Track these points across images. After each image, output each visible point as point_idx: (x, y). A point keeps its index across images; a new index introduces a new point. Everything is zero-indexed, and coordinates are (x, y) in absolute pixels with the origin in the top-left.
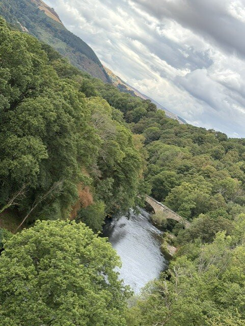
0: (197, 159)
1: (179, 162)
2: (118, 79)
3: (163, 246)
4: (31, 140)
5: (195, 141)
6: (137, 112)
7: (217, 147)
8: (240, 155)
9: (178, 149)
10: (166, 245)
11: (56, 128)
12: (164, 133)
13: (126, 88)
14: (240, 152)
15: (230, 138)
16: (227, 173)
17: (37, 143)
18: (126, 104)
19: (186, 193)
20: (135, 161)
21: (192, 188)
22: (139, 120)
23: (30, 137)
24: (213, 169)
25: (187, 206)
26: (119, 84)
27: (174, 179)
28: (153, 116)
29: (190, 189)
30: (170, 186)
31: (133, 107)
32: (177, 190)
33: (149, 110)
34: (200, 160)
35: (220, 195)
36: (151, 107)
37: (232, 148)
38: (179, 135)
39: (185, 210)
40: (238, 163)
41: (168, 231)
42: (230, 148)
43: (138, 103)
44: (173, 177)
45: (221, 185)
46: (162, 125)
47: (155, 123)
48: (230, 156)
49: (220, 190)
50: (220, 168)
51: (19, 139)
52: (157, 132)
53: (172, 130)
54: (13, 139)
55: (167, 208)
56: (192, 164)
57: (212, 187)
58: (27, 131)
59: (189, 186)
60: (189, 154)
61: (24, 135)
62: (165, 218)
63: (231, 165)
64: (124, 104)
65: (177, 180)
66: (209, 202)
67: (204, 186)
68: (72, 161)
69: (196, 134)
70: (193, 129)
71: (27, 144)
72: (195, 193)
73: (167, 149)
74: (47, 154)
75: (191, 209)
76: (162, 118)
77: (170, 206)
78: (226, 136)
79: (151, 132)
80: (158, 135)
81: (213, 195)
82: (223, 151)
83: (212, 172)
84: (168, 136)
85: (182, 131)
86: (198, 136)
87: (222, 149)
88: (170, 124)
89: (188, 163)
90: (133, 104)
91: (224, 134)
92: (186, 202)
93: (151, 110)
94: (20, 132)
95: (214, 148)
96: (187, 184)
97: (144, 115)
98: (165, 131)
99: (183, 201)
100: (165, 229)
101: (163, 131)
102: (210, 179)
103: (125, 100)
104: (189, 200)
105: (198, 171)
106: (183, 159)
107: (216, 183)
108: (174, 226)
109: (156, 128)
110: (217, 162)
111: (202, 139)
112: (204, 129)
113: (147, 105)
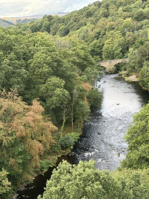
0: (99, 25)
1: (92, 34)
2: (13, 19)
3: (126, 80)
4: (51, 80)
5: (87, 17)
6: (45, 26)
7: (102, 11)
8: (116, 5)
9: (85, 28)
10: (127, 79)
11: (55, 64)
12: (69, 25)
13: (21, 20)
14: (114, 4)
15: (102, 1)
16: (120, 19)
17: (55, 80)
18: (36, 27)
19: (111, 46)
20: (85, 50)
21: (111, 41)
22: (50, 30)
23: (49, 79)
24: (112, 23)
25: (118, 52)
26: (16, 21)
27: (98, 44)
28: (54, 22)
29: (111, 43)
30: (99, 49)
31: (41, 26)
32: (105, 48)
33: (50, 20)
34: (101, 24)
35: (128, 33)
36: (50, 18)
37: (109, 5)
38: (77, 20)
39: (118, 54)
40: (119, 10)
41: (119, 71)
42: (108, 6)
43: (42, 21)
44: (96, 43)
45: (124, 27)
46: (63, 22)
47: (59, 24)
48: (112, 9)
49: (126, 30)
50: (114, 20)
51: (45, 85)
52: (65, 28)
53: (72, 21)
54: (43, 87)
55: (109, 61)
56: (99, 29)
57: (120, 32)
58: (44, 78)
59: (109, 41)
60: (93, 26)
61: (45, 81)
62: (113, 67)
63: (117, 14)
64: (35, 28)
65: (100, 43)
66: (126, 41)
67: (116, 35)
68: (73, 74)
69: (85, 13)
70: (81, 12)
71: (51, 84)
72: (116, 42)
73: (80, 32)
74: (63, 81)
75: (121, 51)
76: (60, 19)
77: (108, 59)
78: (99, 2)
79: (62, 31)
80: (67, 29)
81: (125, 35)
82: (106, 10)
83: (113, 25)
84: (72, 25)
85: (77, 17)
86: (86, 13)
87: (105, 9)
88: (67, 18)
89: (97, 30)
90: (39, 24)
91: (97, 2)
92: (116, 50)
93: (51, 19)
94: (42, 81)
95: (101, 12)
96: (107, 41)
97: (50, 25)
98: (68, 24)
99: (113, 51)
100: (117, 71)
101: (67, 25)
102: (115, 29)
103: (34, 25)
104: (116, 48)
105: (105, 30)
106: (92, 30)
107: (121, 28)
108: (118, 67)
109: (62, 27)
110: (110, 18)
111: (90, 13)
112: (85, 7)
113: (47, 19)
